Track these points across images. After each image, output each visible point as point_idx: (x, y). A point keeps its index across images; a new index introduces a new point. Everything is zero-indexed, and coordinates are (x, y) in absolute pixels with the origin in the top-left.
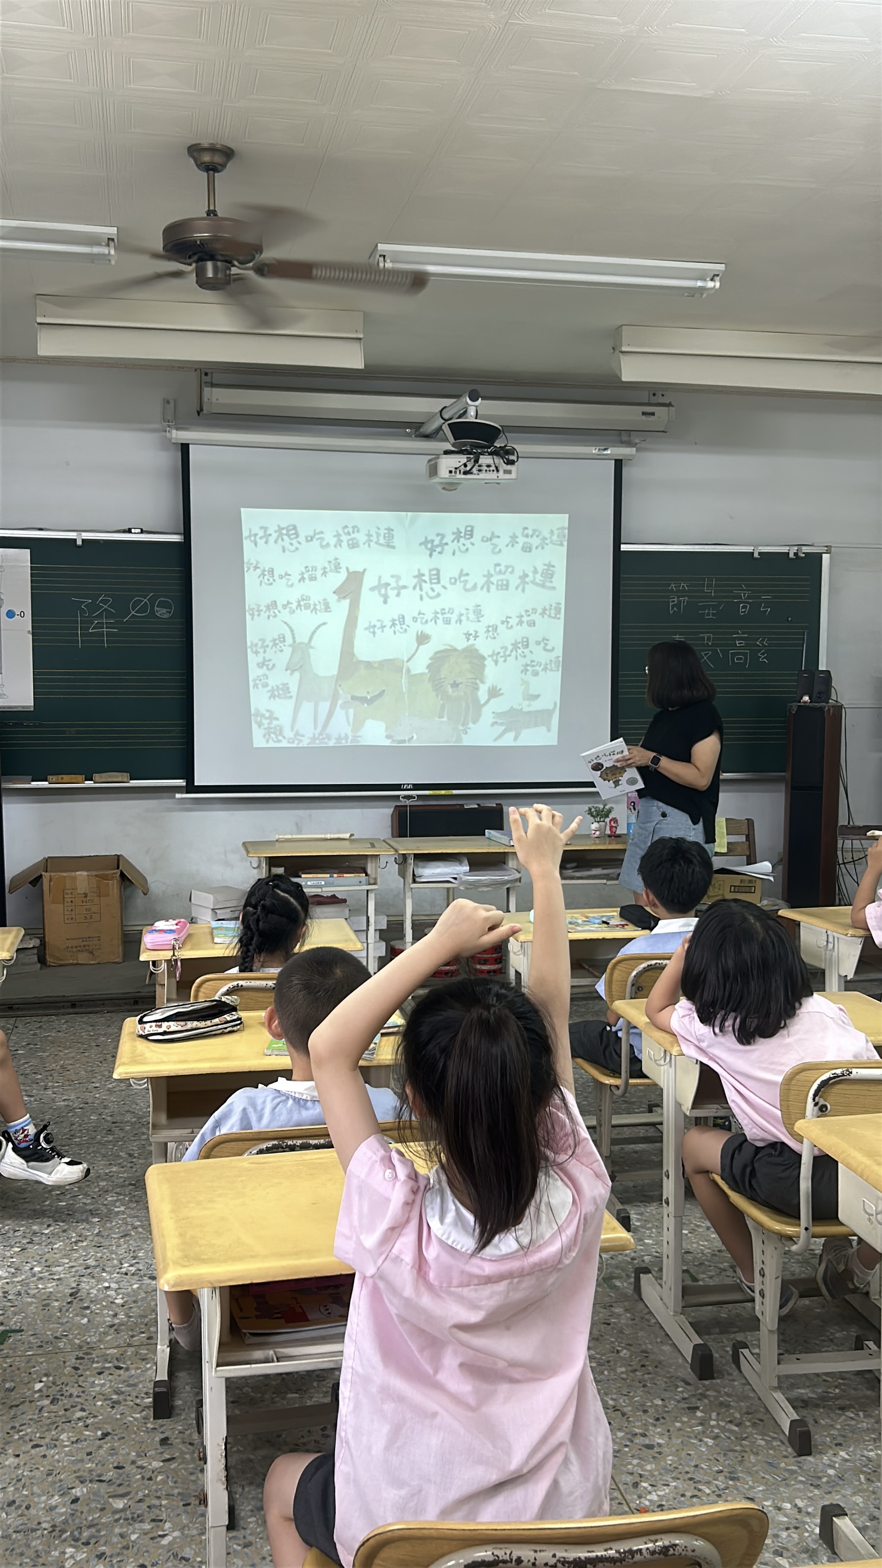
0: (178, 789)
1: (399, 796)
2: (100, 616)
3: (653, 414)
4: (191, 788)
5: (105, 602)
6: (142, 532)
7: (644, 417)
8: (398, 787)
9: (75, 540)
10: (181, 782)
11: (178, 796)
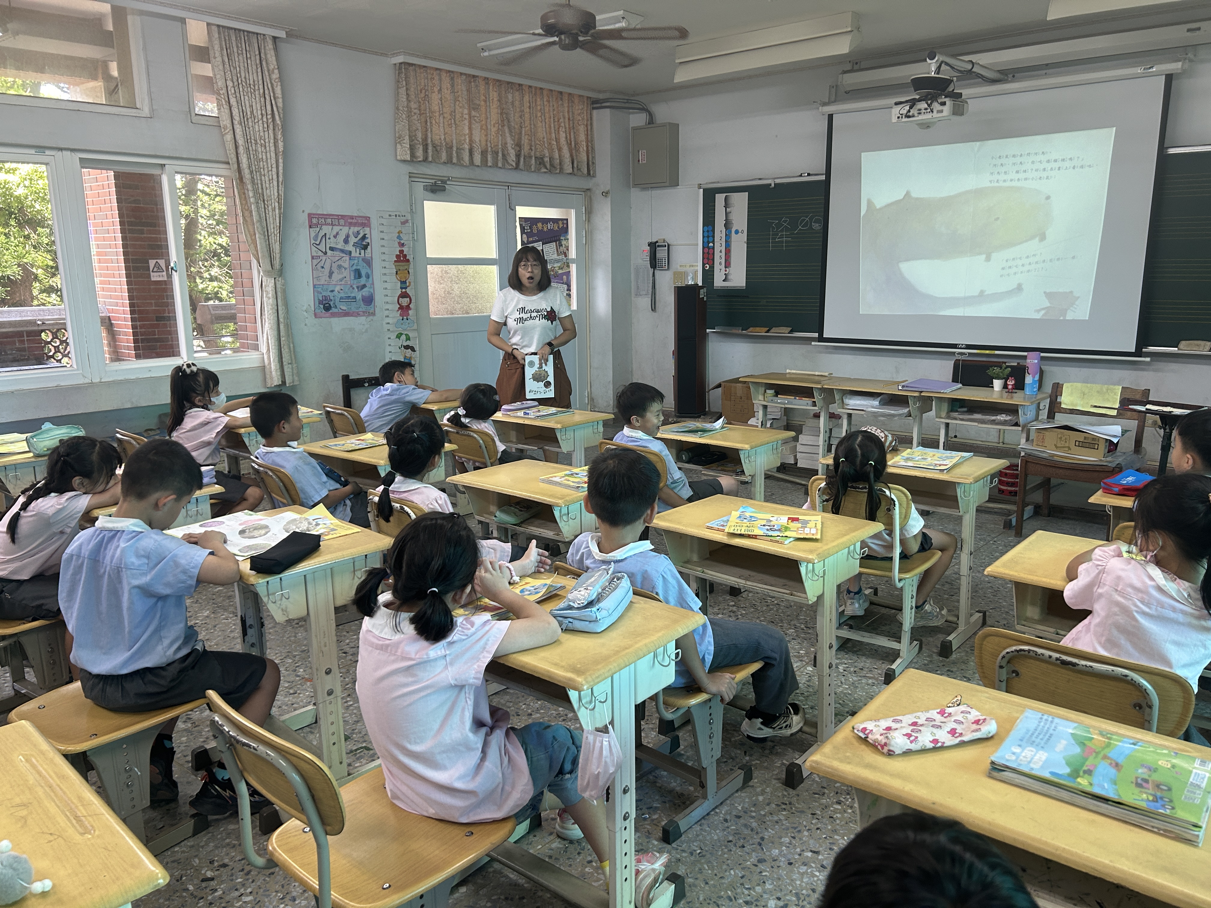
0: (814, 339)
1: (954, 353)
2: (782, 231)
3: (1199, 29)
4: (821, 339)
5: (785, 221)
6: (809, 175)
7: (1189, 34)
8: (954, 346)
9: (770, 185)
10: (816, 335)
11: (813, 343)
